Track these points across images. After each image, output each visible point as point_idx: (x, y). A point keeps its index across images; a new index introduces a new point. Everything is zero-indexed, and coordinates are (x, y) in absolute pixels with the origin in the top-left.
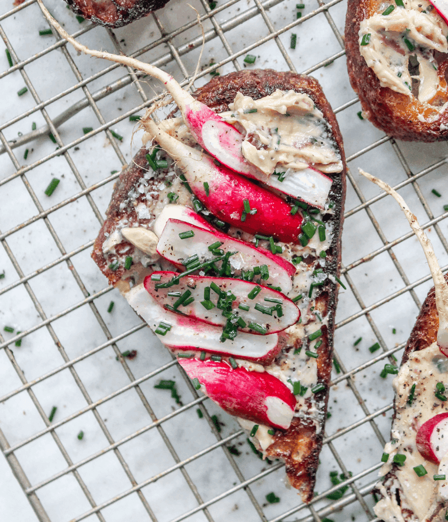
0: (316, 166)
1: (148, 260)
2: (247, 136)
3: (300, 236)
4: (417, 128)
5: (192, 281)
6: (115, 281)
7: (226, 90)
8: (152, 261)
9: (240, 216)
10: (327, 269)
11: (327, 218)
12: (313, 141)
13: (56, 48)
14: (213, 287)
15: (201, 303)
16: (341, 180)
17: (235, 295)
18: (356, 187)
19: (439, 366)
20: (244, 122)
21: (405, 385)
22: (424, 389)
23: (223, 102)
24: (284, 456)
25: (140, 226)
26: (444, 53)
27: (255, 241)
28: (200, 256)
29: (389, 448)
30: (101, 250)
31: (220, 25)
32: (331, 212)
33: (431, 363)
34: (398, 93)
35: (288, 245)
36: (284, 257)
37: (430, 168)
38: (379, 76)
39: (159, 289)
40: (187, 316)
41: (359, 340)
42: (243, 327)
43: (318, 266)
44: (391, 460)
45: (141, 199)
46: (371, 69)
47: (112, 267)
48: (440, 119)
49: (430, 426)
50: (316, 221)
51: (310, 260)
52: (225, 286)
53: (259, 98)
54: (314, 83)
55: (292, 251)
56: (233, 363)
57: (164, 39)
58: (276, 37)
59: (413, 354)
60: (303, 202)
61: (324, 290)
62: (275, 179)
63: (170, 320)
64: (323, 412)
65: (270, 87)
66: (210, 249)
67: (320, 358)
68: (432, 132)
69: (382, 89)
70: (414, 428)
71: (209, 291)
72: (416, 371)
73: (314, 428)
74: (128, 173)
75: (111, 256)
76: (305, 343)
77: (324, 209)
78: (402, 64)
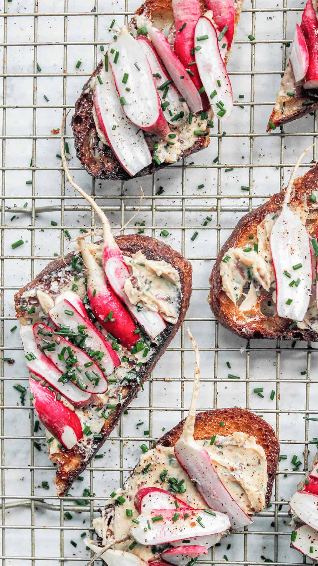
0: (162, 314)
1: (43, 315)
2: (132, 276)
3: (132, 347)
4: (230, 323)
5: (59, 339)
6: (19, 316)
7: (136, 245)
8: (46, 316)
9: (105, 318)
10: (139, 373)
11: (153, 345)
12: (168, 299)
13: (59, 170)
14: (69, 349)
15: (58, 354)
16: (172, 329)
17: (78, 360)
18: (183, 337)
19: (170, 461)
20: (134, 268)
21: (145, 461)
22: (155, 469)
23: (130, 251)
24: (60, 463)
25: (49, 294)
26: (265, 290)
27: (106, 336)
28: (71, 328)
29: (119, 492)
30: (21, 295)
31: (156, 206)
32: (157, 343)
33: (168, 457)
34: (229, 298)
35: (124, 349)
36: (118, 354)
37: (229, 349)
38: (223, 283)
39: (40, 334)
40: (47, 357)
41: (142, 423)
42: (73, 380)
43: (134, 370)
44: (116, 498)
45: (57, 279)
46: (221, 277)
47: (22, 308)
48: (245, 325)
49: (148, 491)
50: (147, 344)
51: (132, 363)
52: (75, 352)
53: (151, 259)
54: (189, 267)
55: (125, 353)
56: (58, 397)
57: (120, 197)
58: (183, 230)
59: (159, 446)
60: (144, 330)
61: (131, 384)
62: (135, 308)
63: (37, 354)
64: (94, 451)
65: (161, 257)
66: (79, 327)
67: (109, 420)
68: (237, 330)
69: (222, 291)
70: (138, 488)
71: (66, 350)
72: (156, 457)
73: (84, 457)
74: (59, 261)
75: (24, 301)
76: (104, 407)
77: (154, 339)
78: (240, 284)
